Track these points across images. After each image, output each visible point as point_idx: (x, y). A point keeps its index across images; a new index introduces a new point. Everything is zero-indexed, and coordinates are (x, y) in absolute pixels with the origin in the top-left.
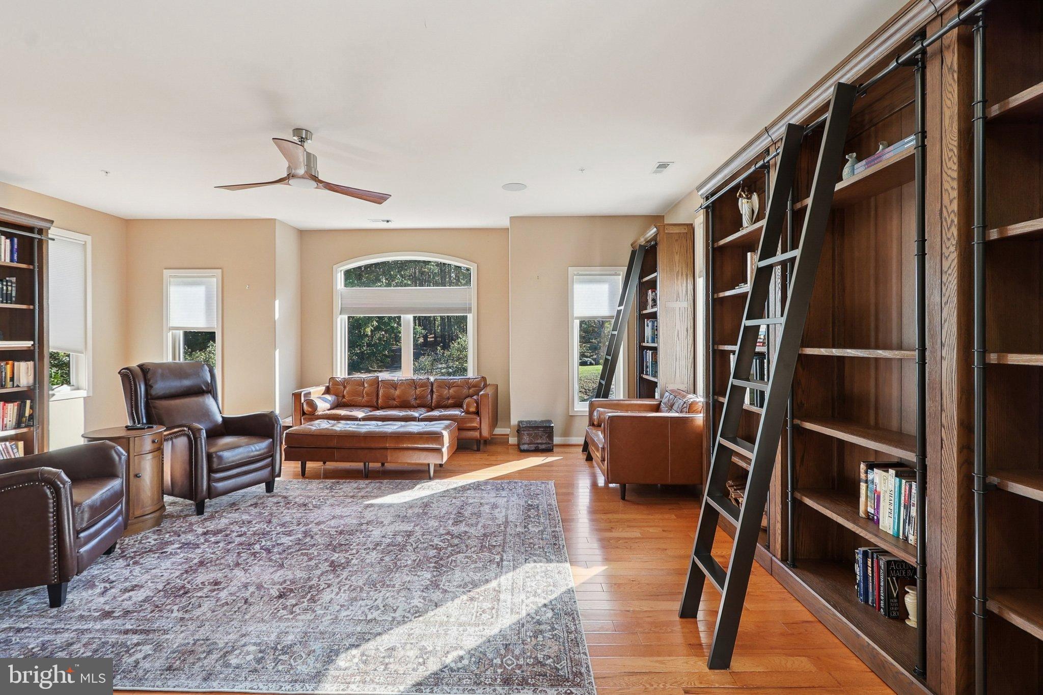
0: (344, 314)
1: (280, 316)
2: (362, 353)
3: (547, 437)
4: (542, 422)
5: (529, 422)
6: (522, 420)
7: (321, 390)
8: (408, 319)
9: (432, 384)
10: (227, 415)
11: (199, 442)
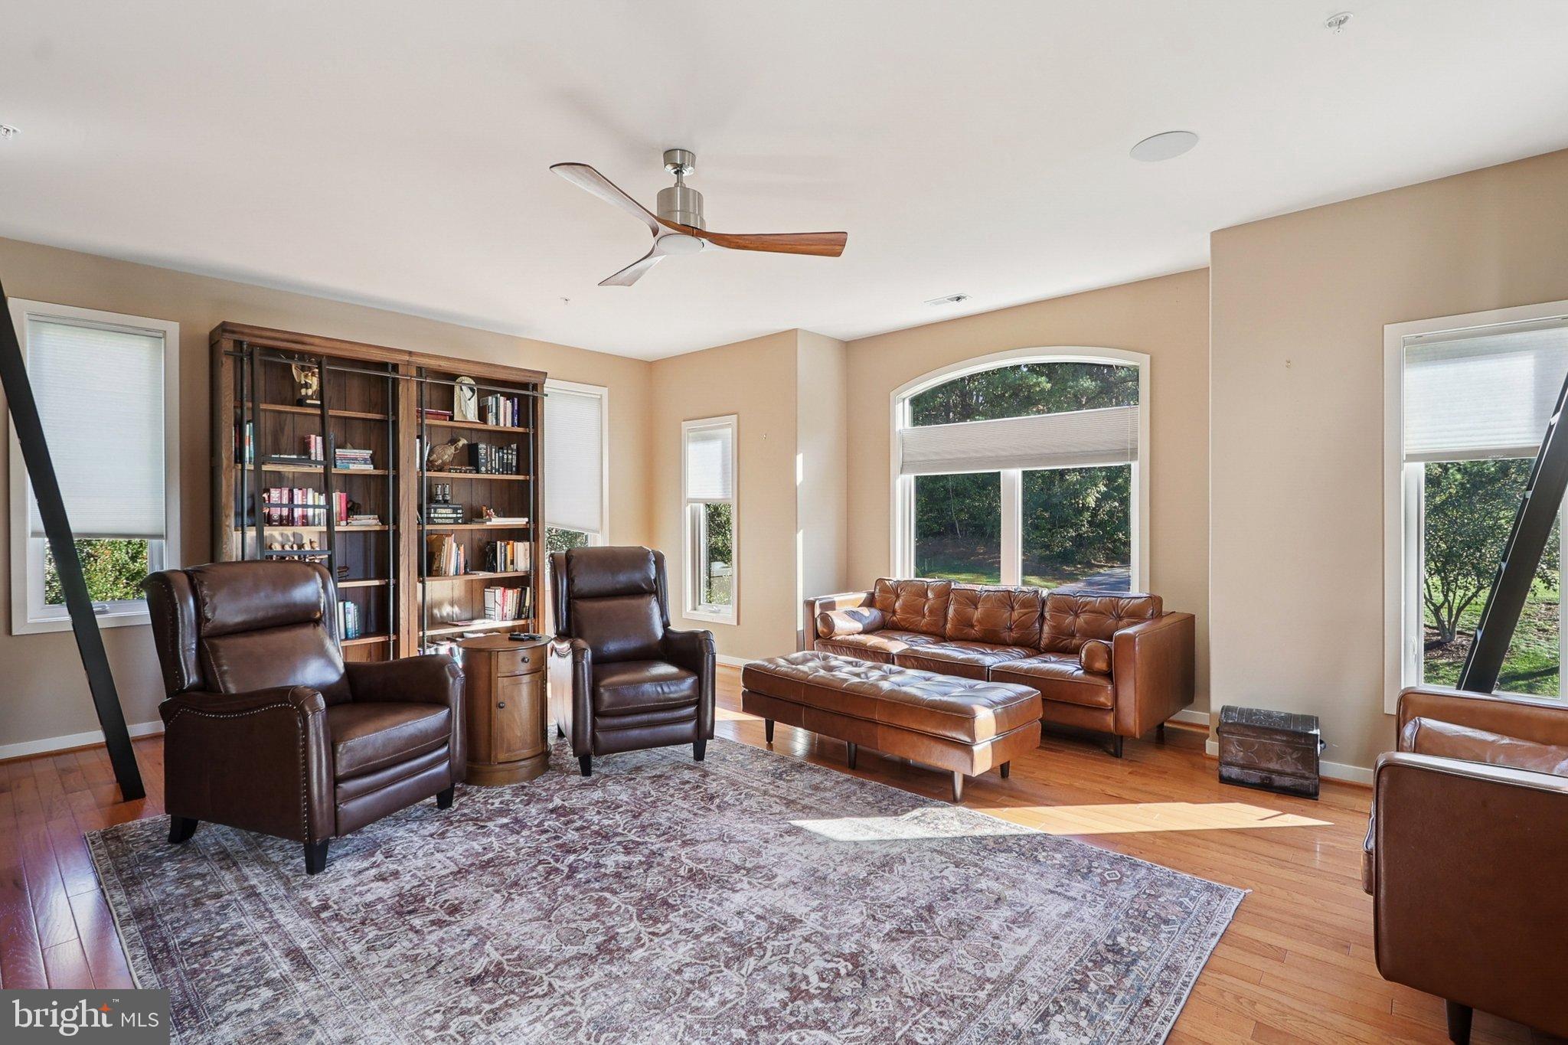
0: (909, 472)
1: (804, 478)
2: (1079, 535)
3: (1297, 759)
4: (1290, 718)
5: (1250, 713)
6: (1232, 705)
7: (857, 600)
8: (1012, 479)
9: (1044, 602)
10: (676, 627)
11: (580, 668)
